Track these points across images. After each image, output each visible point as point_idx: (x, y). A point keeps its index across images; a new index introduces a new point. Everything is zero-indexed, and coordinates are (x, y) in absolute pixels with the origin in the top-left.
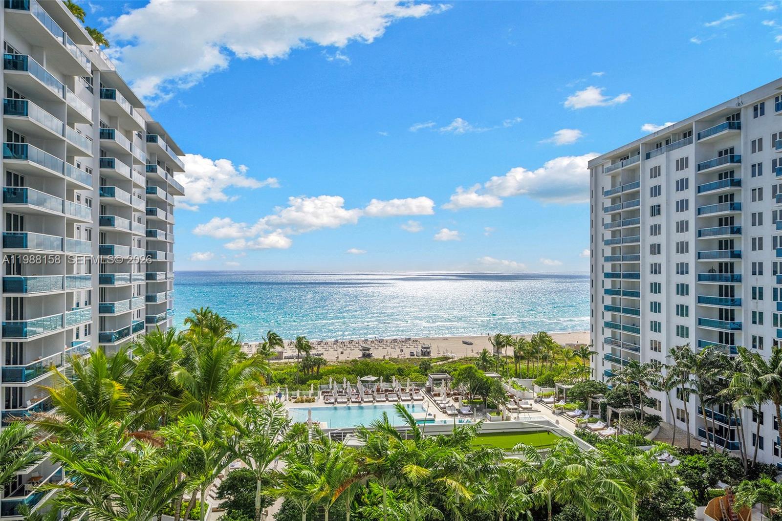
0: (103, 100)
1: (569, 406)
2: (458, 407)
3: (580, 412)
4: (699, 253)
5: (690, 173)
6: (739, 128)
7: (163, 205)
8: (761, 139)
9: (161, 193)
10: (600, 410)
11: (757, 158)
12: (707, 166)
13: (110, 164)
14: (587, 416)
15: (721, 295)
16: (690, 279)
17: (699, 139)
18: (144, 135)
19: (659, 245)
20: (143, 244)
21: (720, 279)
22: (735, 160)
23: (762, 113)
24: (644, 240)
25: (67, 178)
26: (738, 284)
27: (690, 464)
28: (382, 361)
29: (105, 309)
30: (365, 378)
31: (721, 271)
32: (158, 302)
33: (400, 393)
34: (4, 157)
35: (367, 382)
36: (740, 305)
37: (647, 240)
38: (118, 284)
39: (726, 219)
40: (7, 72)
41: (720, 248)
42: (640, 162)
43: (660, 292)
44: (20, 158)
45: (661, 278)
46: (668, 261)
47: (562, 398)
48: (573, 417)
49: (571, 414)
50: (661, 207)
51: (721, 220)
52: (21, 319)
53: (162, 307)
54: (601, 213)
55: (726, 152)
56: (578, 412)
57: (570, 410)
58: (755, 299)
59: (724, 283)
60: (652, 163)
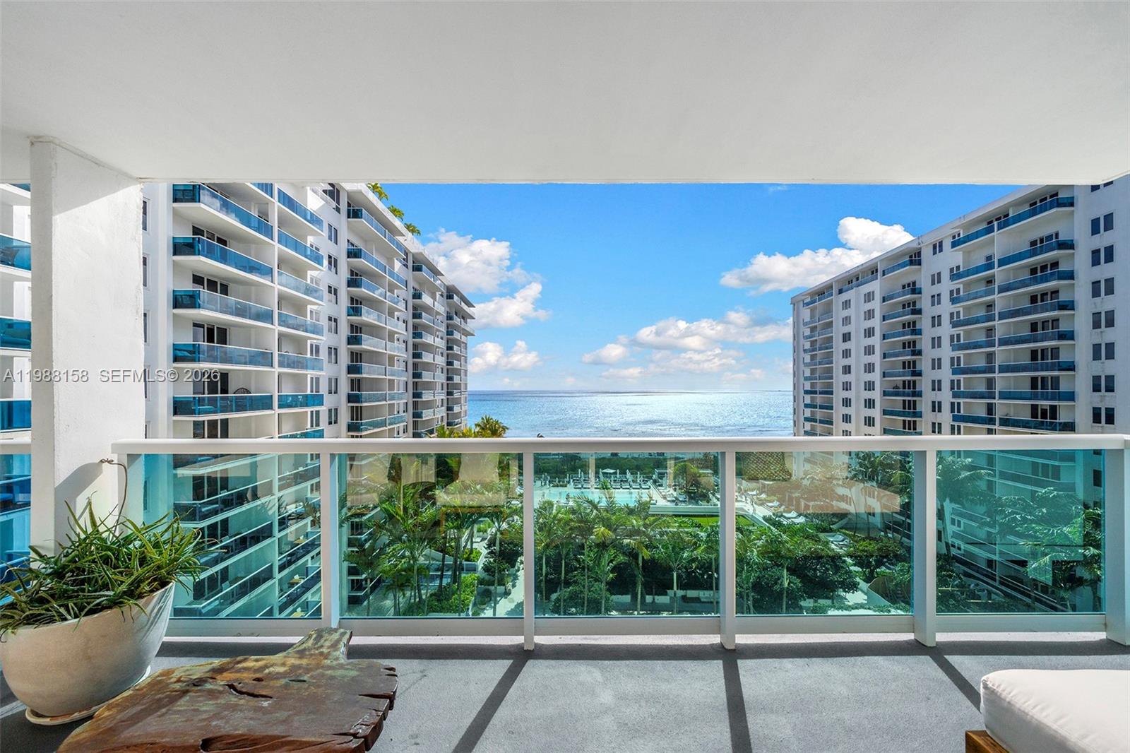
0: (414, 273)
1: (769, 499)
2: (675, 496)
3: (778, 503)
4: (884, 373)
5: (876, 305)
6: (920, 264)
7: (458, 343)
8: (940, 273)
9: (457, 335)
10: (794, 503)
11: (936, 289)
12: (891, 297)
13: (420, 316)
14: (783, 507)
15: (904, 408)
16: (876, 395)
17: (884, 275)
18: (445, 295)
19: (850, 366)
20: (445, 371)
21: (904, 394)
22: (917, 291)
23: (941, 251)
24: (837, 362)
25: (388, 327)
26: (919, 398)
27: (861, 548)
28: (626, 459)
29: (417, 415)
30: (605, 471)
31: (904, 388)
32: (455, 411)
33: (631, 483)
34: (348, 315)
35: (607, 473)
36: (921, 417)
37: (839, 362)
38: (425, 398)
39: (909, 343)
40: (349, 260)
41: (904, 368)
42: (833, 297)
43: (850, 406)
44: (357, 315)
45: (850, 394)
46: (858, 380)
47: (764, 492)
48: (771, 507)
49: (770, 504)
50: (852, 334)
51: (904, 344)
52: (361, 420)
53: (458, 415)
54: (802, 341)
55: (909, 285)
56: (776, 503)
57: (770, 502)
58: (935, 411)
59: (907, 398)
60: (845, 297)
